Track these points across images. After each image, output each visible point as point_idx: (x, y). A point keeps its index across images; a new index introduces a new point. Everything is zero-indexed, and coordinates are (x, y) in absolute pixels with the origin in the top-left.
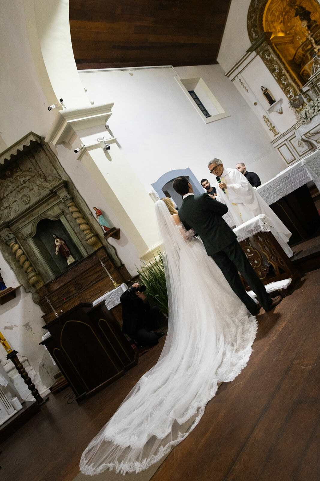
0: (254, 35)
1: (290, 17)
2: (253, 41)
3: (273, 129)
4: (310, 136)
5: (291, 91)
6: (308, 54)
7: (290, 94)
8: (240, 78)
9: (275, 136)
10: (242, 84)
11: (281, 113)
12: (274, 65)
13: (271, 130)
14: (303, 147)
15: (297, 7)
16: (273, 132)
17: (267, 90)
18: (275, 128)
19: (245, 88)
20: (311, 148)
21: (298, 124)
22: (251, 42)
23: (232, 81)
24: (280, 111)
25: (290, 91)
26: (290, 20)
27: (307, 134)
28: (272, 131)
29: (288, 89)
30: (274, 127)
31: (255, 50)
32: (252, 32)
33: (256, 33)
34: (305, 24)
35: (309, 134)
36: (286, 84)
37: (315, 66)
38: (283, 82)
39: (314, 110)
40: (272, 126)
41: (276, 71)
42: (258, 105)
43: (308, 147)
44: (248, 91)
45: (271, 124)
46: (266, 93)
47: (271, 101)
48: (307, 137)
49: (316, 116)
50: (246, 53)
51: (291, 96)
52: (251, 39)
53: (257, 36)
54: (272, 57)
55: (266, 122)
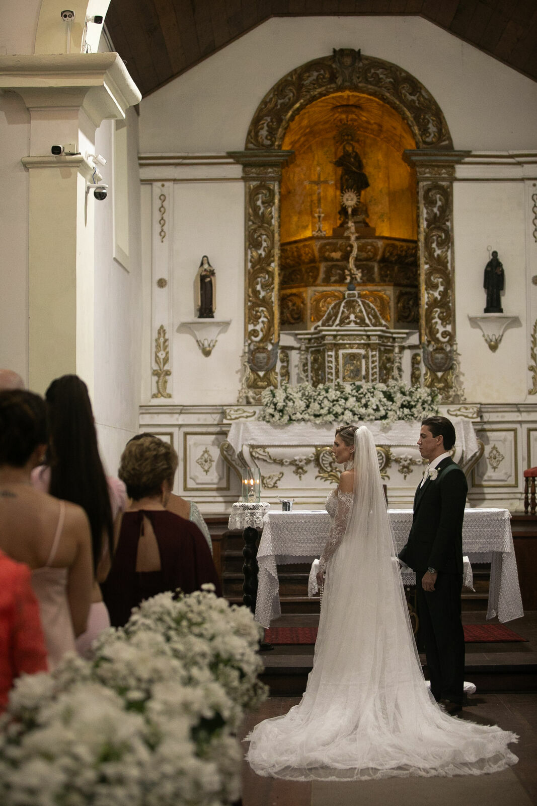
0: (264, 133)
1: (308, 148)
2: (252, 143)
3: (162, 374)
4: (260, 457)
5: (263, 322)
6: (322, 267)
7: (255, 325)
8: (165, 193)
9: (154, 396)
10: (162, 209)
11: (207, 353)
12: (263, 235)
13: (156, 373)
14: (207, 471)
15: (349, 149)
16: (157, 382)
17: (212, 273)
18: (167, 377)
19: (163, 226)
20: (224, 485)
21: (239, 410)
22: (248, 141)
23: (142, 181)
24: (209, 345)
25: (260, 320)
26: (304, 153)
27: (258, 450)
28: (155, 378)
29: (257, 312)
30: (168, 373)
31: (245, 165)
32: (263, 124)
33: (272, 132)
34: (352, 200)
35: (261, 452)
36: (261, 296)
37: (343, 312)
38: (259, 287)
39: (308, 406)
40: (166, 367)
41: (259, 249)
42: (165, 289)
43: (220, 479)
44: (164, 239)
45: (166, 360)
46: (208, 279)
47: (206, 309)
48: (252, 455)
49: (303, 423)
50: (224, 154)
51: (255, 333)
52: (253, 134)
53: (269, 143)
54: (271, 213)
55: (158, 346)
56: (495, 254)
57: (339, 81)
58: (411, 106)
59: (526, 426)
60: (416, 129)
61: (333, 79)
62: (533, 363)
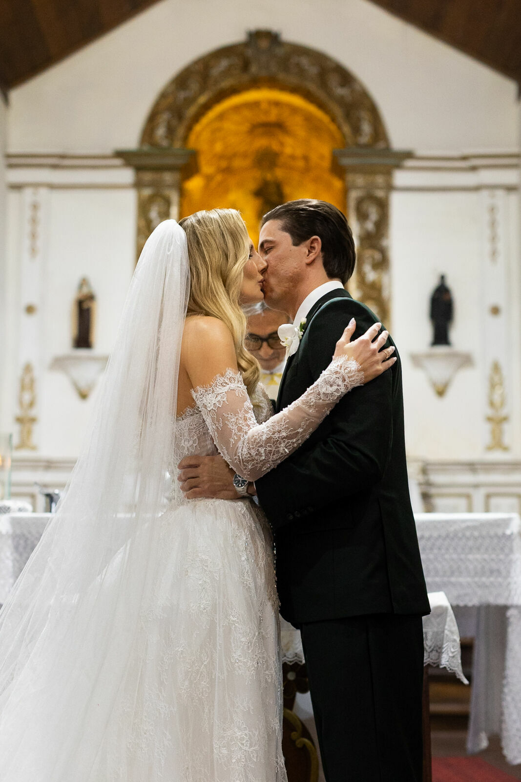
0: (161, 131)
2: (146, 143)
3: (26, 421)
8: (38, 201)
9: (15, 448)
10: (34, 221)
11: (83, 396)
13: (20, 420)
16: (19, 430)
17: (91, 298)
18: (33, 425)
19: (34, 241)
22: (142, 140)
23: (10, 185)
24: (86, 386)
28: (19, 425)
30: (33, 420)
31: (139, 169)
32: (160, 120)
33: (171, 132)
40: (33, 413)
42: (35, 318)
44: (35, 257)
45: (32, 404)
46: (86, 306)
47: (83, 338)
50: (111, 153)
52: (147, 133)
53: (166, 143)
55: (23, 388)
56: (443, 278)
57: (254, 69)
58: (341, 101)
59: (483, 492)
60: (346, 129)
61: (246, 66)
62: (489, 412)
